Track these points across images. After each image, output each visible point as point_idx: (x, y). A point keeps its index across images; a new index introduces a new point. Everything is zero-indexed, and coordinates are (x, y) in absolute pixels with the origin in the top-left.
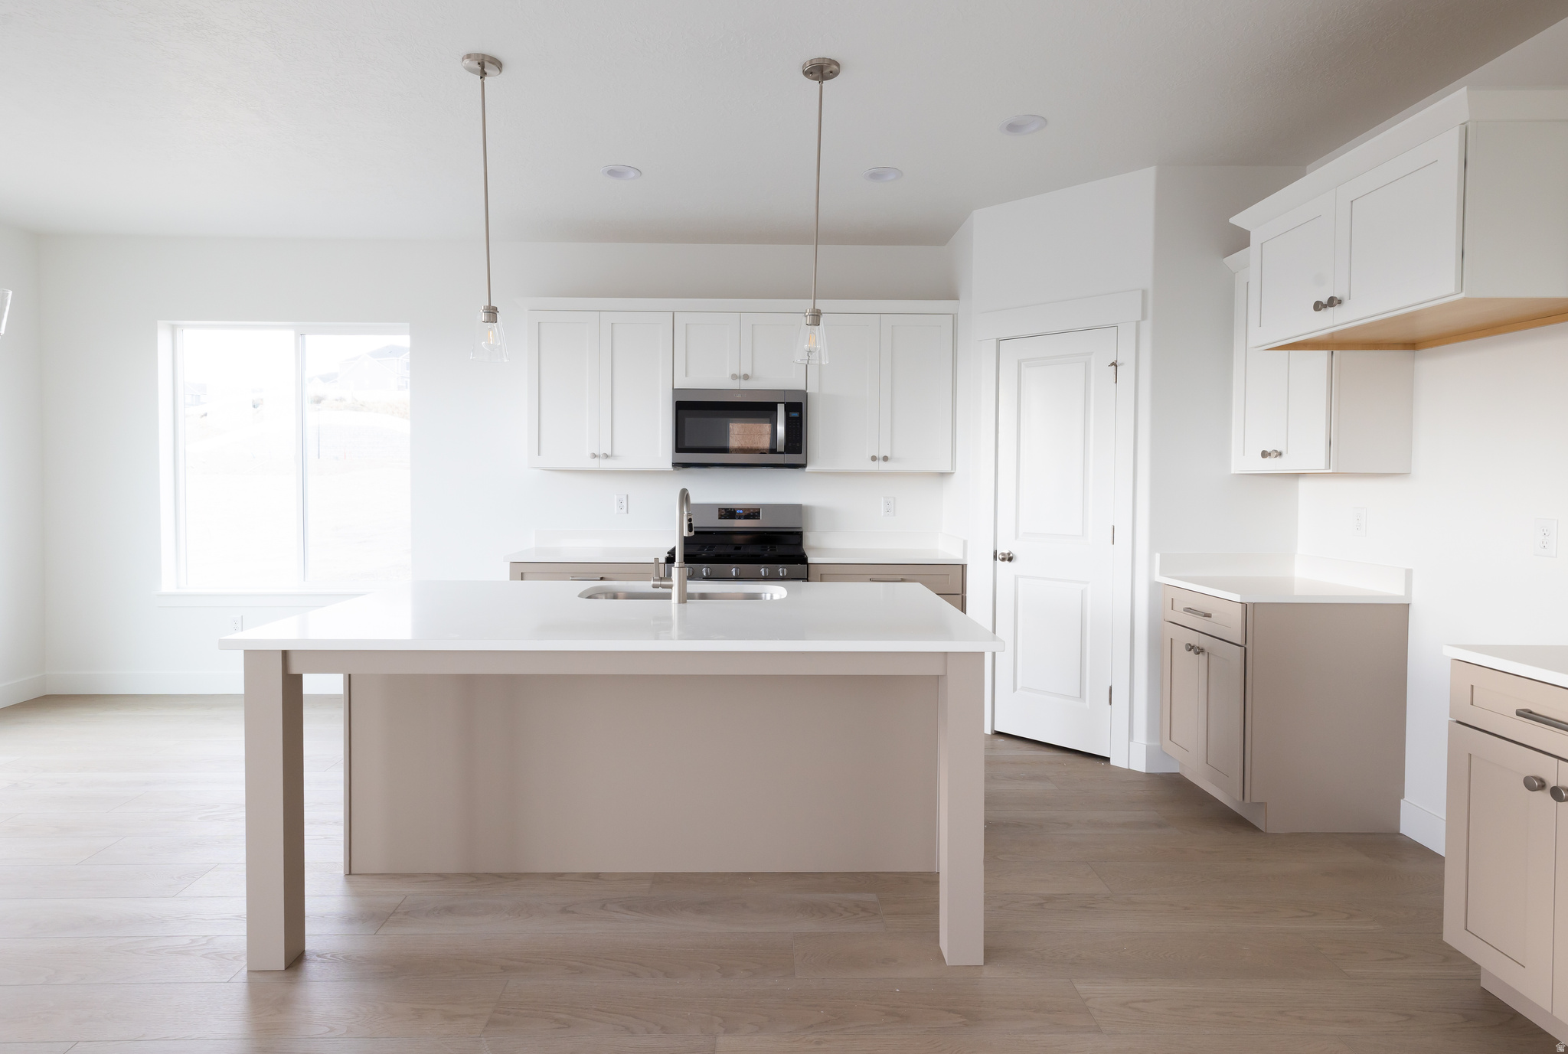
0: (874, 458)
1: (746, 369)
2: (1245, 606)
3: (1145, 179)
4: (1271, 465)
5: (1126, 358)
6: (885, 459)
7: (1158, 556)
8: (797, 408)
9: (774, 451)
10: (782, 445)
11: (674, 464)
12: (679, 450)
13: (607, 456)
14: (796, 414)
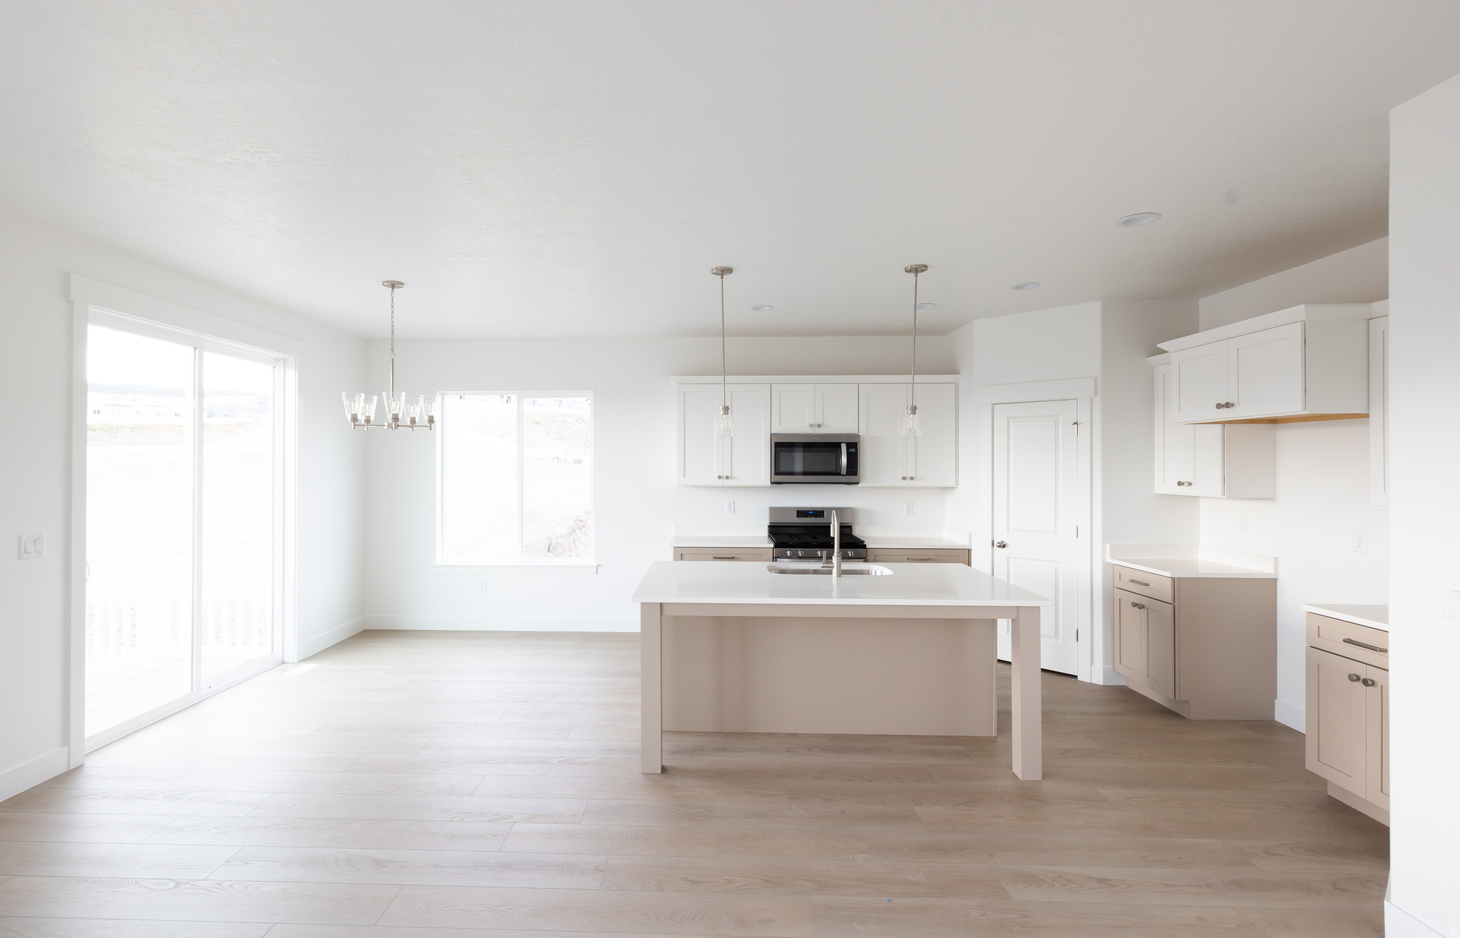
0: (904, 478)
1: (819, 421)
2: (1174, 579)
3: (1095, 309)
4: (1183, 490)
5: (1084, 419)
6: (912, 478)
7: (1108, 546)
8: (853, 447)
9: (839, 474)
10: (844, 471)
11: (772, 483)
12: (776, 474)
13: (728, 477)
14: (853, 450)
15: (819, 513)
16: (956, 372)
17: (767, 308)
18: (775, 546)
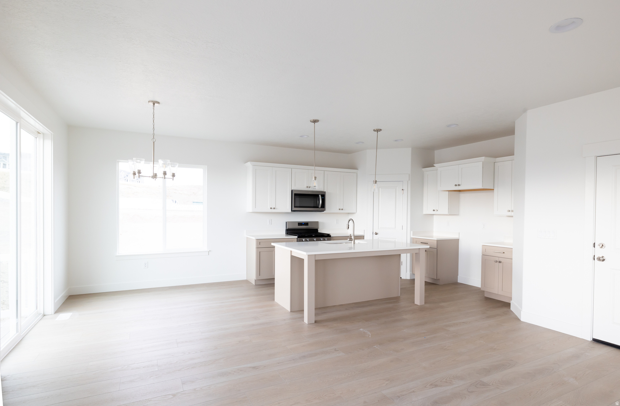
0: (340, 209)
1: (310, 185)
2: (437, 240)
3: (409, 150)
4: (435, 213)
5: (405, 188)
6: (342, 209)
7: (412, 232)
8: (323, 196)
9: (318, 207)
10: (320, 206)
11: (292, 211)
12: (295, 207)
13: (274, 208)
14: (323, 198)
15: (306, 224)
16: (357, 169)
17: (306, 137)
18: (298, 237)
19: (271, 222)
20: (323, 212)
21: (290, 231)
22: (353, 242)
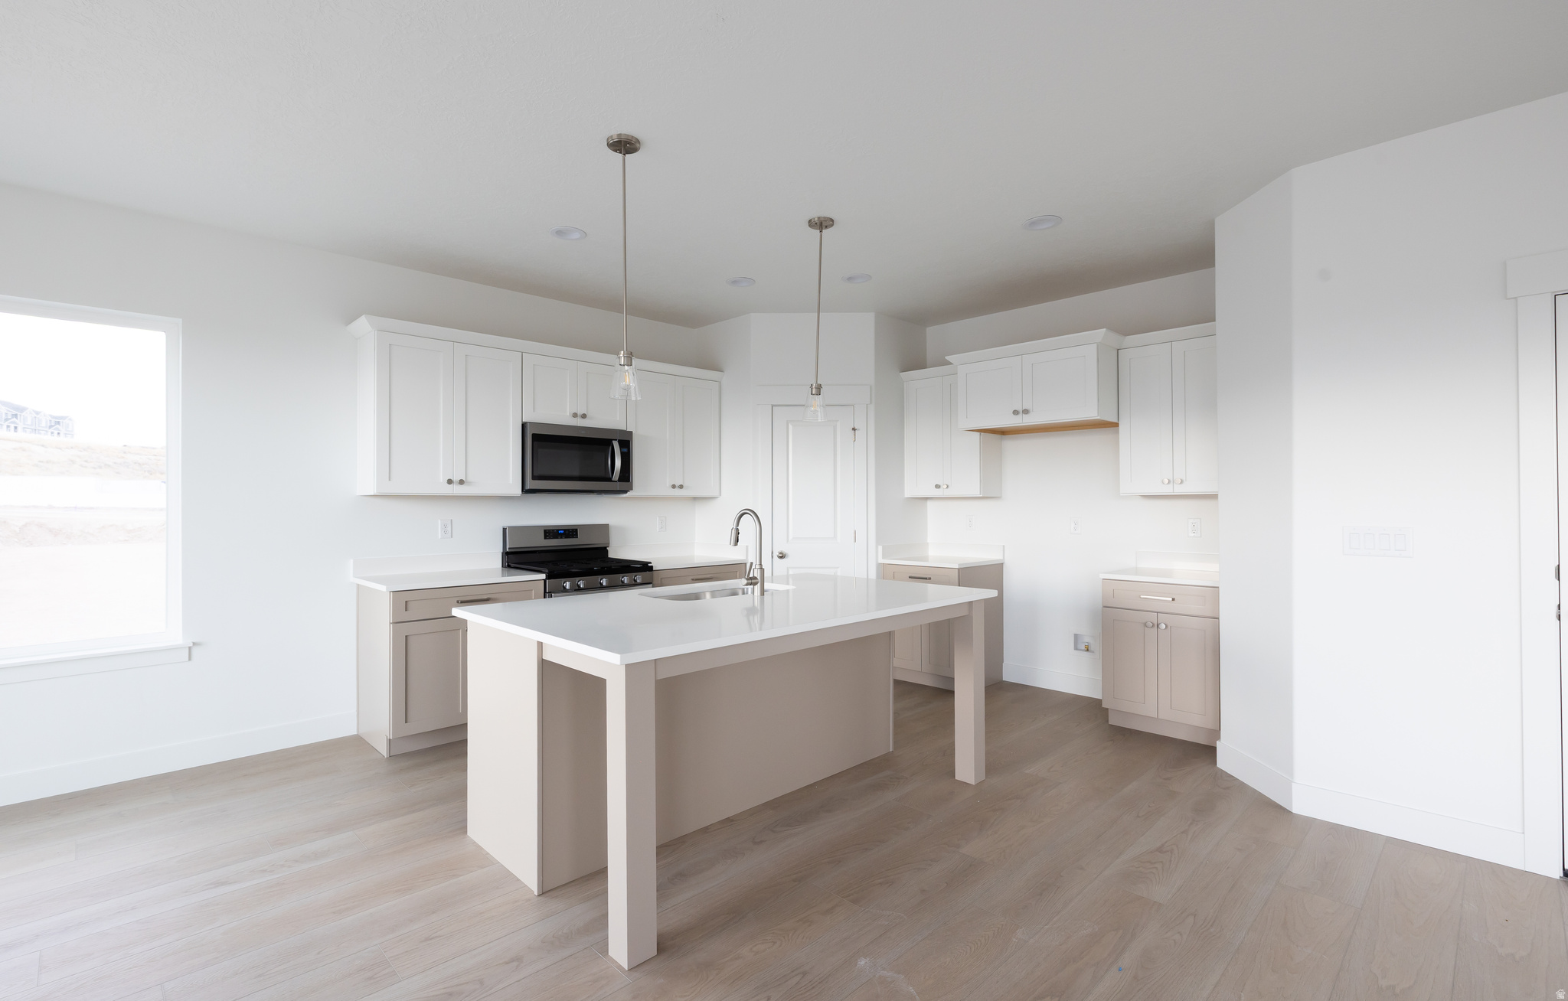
0: (674, 486)
1: (583, 410)
2: (959, 569)
3: (867, 320)
4: (940, 492)
5: (861, 425)
6: (681, 487)
7: (881, 548)
8: (626, 444)
9: (610, 480)
10: (616, 476)
11: (525, 491)
12: (534, 478)
13: (461, 482)
14: (625, 450)
15: (571, 532)
16: (720, 370)
18: (549, 577)
19: (449, 529)
20: (624, 495)
21: (516, 558)
22: (757, 588)
